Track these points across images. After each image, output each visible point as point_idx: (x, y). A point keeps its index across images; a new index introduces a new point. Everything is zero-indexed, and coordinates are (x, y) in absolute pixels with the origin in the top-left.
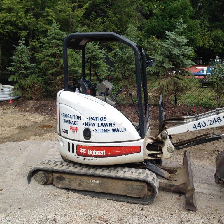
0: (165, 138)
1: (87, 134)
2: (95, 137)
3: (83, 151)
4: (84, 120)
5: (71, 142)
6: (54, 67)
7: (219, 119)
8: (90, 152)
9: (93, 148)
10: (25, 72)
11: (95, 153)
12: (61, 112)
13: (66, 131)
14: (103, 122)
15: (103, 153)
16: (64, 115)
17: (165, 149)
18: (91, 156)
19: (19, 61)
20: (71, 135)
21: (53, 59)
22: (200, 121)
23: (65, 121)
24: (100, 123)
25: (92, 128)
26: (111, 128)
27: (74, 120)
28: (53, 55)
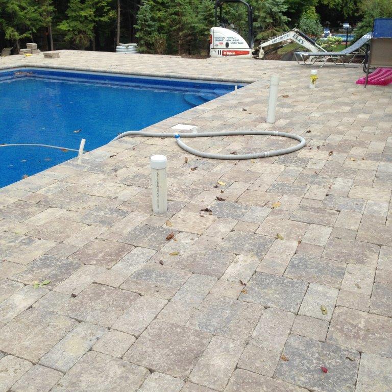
0: (260, 48)
1: (227, 45)
2: (231, 46)
3: (225, 53)
4: (226, 39)
5: (219, 50)
6: (177, 24)
7: (282, 37)
8: (228, 53)
9: (229, 51)
10: (149, 29)
11: (231, 53)
12: (215, 36)
13: (217, 45)
14: (235, 39)
15: (234, 53)
16: (216, 38)
17: (260, 54)
18: (228, 55)
19: (144, 19)
20: (220, 47)
21: (176, 17)
22: (275, 39)
23: (217, 40)
24: (233, 39)
25: (229, 42)
26: (237, 42)
27: (221, 39)
28: (176, 14)
